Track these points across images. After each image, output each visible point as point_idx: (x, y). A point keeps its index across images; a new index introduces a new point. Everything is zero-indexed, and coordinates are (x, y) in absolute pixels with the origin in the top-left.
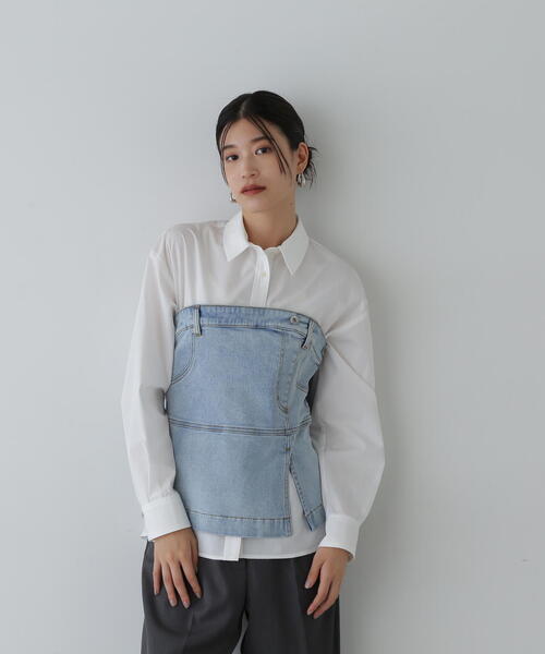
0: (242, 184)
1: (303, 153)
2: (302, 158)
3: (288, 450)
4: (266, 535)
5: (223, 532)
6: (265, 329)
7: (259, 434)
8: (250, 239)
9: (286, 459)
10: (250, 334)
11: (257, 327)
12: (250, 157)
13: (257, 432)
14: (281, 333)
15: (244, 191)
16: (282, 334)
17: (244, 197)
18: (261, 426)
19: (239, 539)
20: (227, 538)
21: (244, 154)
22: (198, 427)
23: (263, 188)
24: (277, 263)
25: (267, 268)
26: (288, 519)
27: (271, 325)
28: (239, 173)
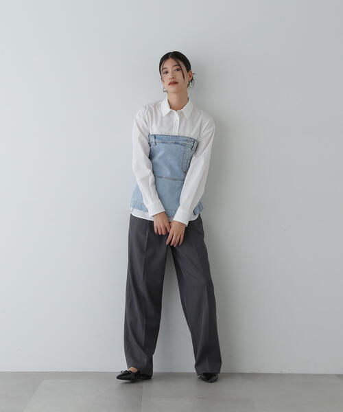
0: (170, 81)
2: (190, 76)
6: (178, 144)
8: (171, 108)
10: (173, 145)
11: (175, 143)
12: (173, 72)
13: (175, 180)
14: (184, 145)
15: (170, 84)
17: (170, 86)
18: (176, 177)
21: (170, 70)
23: (177, 83)
24: (181, 116)
25: (178, 118)
27: (180, 142)
28: (168, 77)
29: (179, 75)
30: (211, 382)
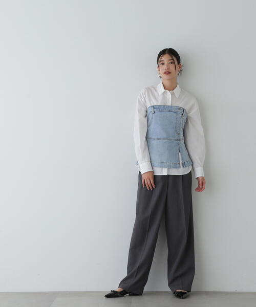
0: (165, 71)
1: (180, 66)
2: (180, 68)
3: (179, 145)
4: (173, 168)
5: (162, 167)
6: (172, 111)
8: (165, 89)
9: (178, 147)
10: (168, 113)
11: (169, 111)
12: (168, 64)
13: (170, 140)
14: (176, 113)
15: (165, 73)
17: (165, 75)
18: (171, 138)
19: (167, 169)
20: (164, 169)
21: (166, 63)
22: (154, 139)
23: (170, 73)
24: (173, 94)
25: (170, 96)
26: (179, 164)
27: (173, 110)
28: (164, 68)
29: (172, 67)
30: (183, 298)
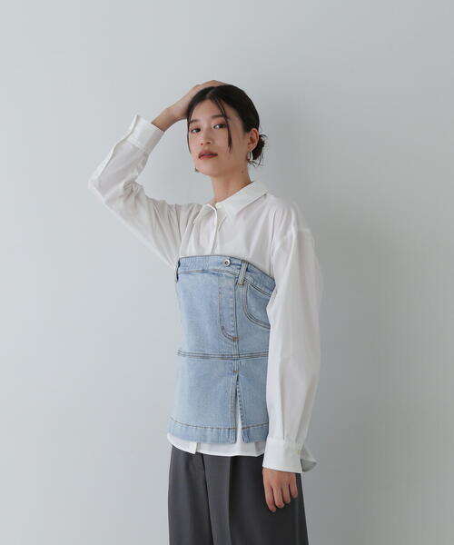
1: (254, 137)
2: (252, 141)
3: (235, 372)
4: (213, 441)
6: (207, 272)
7: (208, 358)
9: (233, 379)
12: (209, 129)
16: (218, 275)
20: (191, 444)
21: (205, 126)
23: (215, 155)
27: (210, 269)
28: (199, 142)
29: (221, 138)
